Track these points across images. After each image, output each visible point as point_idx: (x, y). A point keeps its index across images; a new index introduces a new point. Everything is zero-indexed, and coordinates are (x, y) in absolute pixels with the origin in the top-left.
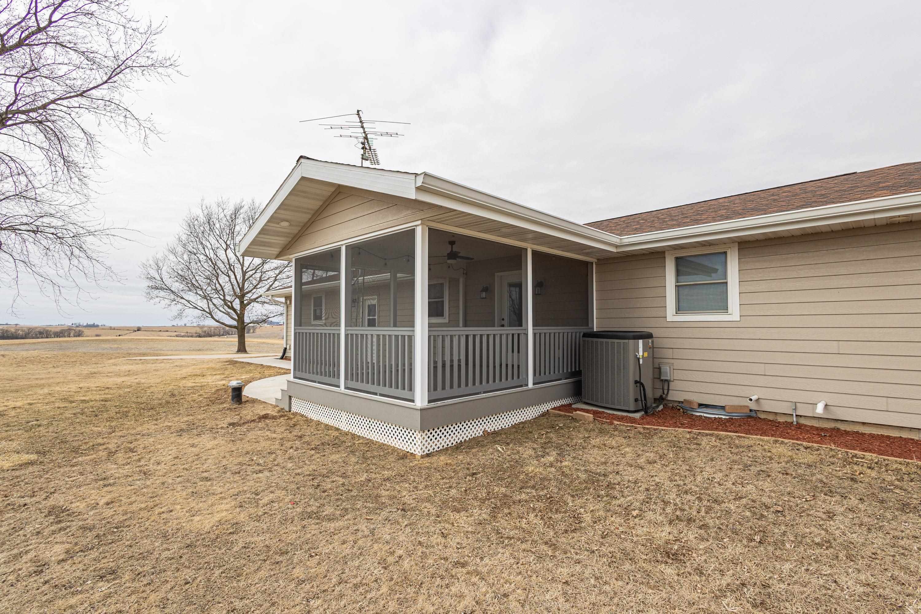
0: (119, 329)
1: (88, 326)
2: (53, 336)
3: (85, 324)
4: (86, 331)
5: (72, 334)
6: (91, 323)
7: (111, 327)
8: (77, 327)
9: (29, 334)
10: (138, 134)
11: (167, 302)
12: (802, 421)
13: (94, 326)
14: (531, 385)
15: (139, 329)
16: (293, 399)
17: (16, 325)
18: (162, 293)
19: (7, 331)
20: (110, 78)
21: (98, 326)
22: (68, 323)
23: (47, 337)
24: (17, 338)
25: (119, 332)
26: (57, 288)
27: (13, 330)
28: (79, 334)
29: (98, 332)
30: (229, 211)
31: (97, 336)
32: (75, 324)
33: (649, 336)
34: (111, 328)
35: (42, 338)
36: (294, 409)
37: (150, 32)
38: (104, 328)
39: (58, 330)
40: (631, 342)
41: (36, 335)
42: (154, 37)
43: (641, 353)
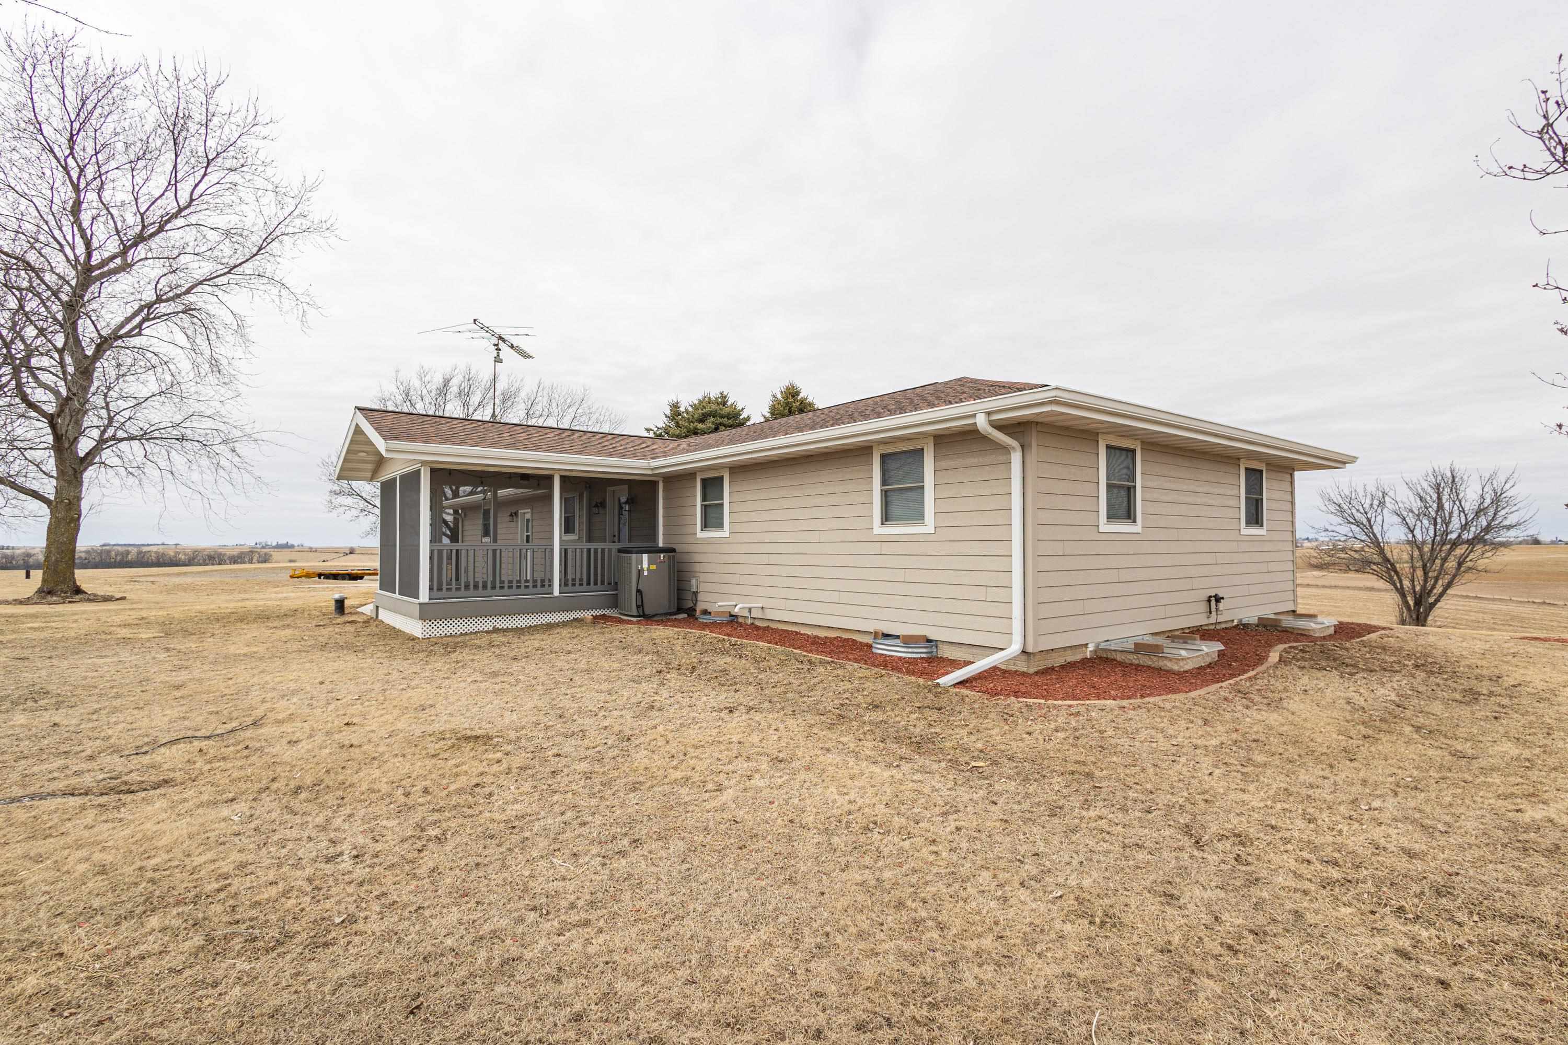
0: (323, 551)
1: (279, 547)
2: (228, 562)
3: (274, 544)
4: (276, 555)
5: (255, 560)
6: (282, 541)
7: (311, 548)
8: (263, 547)
9: (194, 559)
10: (295, 311)
11: (355, 512)
12: (758, 623)
13: (287, 546)
14: (556, 592)
15: (352, 552)
16: (380, 610)
17: (176, 545)
18: (349, 501)
19: (163, 554)
20: (260, 249)
21: (292, 546)
22: (249, 541)
23: (220, 564)
24: (177, 565)
25: (324, 556)
26: (206, 500)
27: (172, 554)
28: (265, 559)
29: (294, 555)
30: (438, 380)
31: (291, 561)
32: (260, 543)
33: (673, 550)
34: (311, 550)
35: (213, 564)
36: (380, 618)
37: (308, 189)
38: (302, 549)
39: (235, 552)
40: (634, 556)
41: (205, 560)
42: (309, 194)
43: (645, 566)
